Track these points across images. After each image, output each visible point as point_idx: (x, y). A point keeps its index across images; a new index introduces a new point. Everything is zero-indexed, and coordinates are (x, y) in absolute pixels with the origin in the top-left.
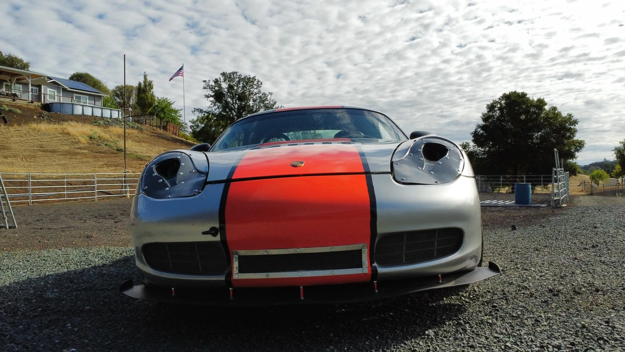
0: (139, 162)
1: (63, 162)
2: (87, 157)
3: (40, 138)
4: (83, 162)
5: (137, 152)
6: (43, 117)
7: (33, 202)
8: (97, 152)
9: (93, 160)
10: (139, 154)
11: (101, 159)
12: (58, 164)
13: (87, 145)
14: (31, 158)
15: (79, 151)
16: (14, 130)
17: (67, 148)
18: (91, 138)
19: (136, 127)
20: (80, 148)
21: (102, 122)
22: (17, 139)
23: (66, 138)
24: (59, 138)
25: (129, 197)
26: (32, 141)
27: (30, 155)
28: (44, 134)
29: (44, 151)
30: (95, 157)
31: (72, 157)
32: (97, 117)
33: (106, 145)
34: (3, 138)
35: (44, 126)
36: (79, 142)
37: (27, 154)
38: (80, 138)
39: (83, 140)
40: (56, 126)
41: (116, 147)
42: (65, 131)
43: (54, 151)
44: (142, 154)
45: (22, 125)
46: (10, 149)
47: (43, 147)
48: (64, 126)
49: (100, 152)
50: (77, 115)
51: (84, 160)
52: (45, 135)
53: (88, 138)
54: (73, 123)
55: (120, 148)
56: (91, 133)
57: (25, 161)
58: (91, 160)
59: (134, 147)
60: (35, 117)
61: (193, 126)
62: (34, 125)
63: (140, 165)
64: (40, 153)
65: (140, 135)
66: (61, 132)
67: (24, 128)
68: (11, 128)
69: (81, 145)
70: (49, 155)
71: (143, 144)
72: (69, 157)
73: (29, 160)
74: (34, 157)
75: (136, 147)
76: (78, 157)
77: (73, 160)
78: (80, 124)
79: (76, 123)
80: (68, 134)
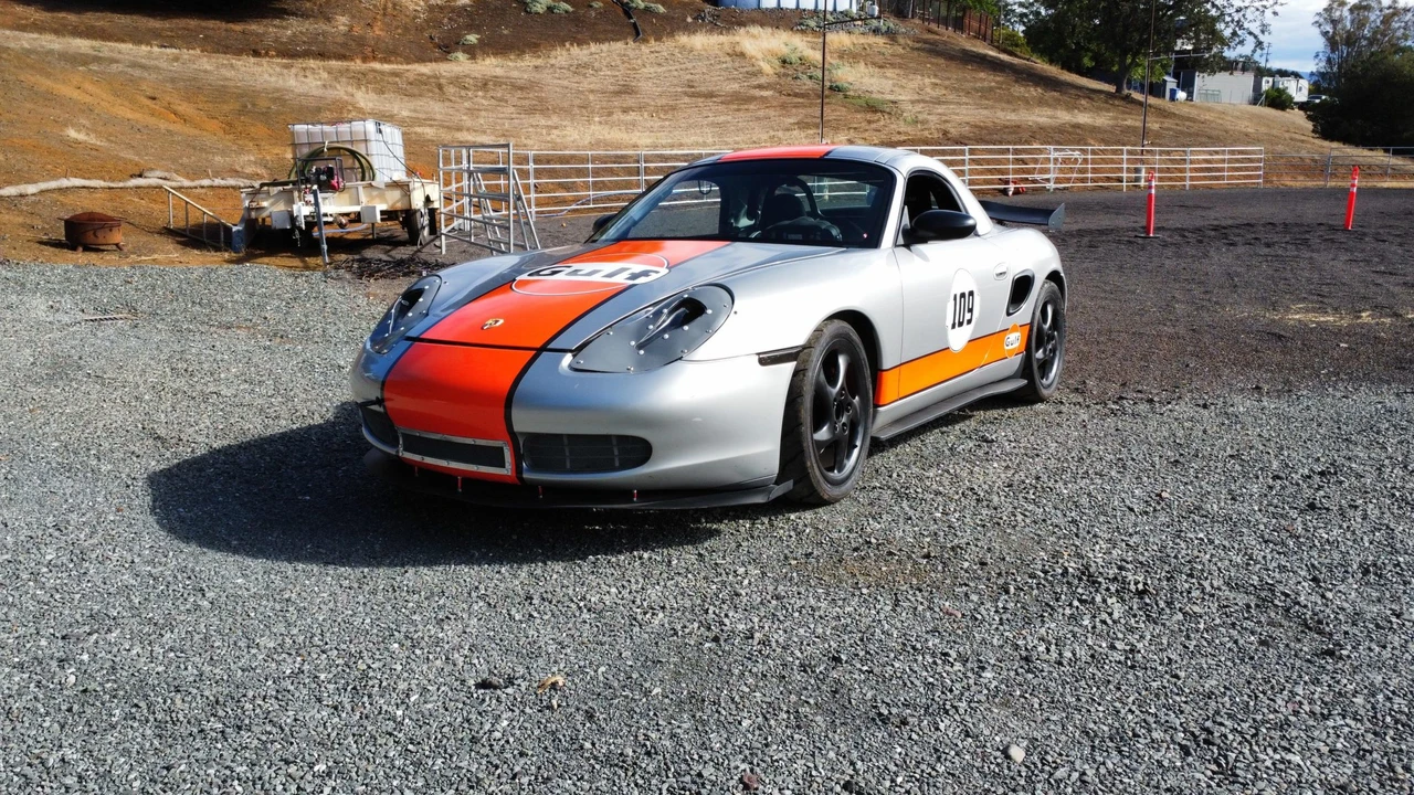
0: (869, 116)
1: (722, 119)
2: (767, 107)
3: (690, 65)
4: (758, 119)
5: (871, 92)
6: (703, 19)
8: (789, 95)
9: (777, 113)
10: (874, 96)
11: (794, 110)
12: (713, 124)
13: (774, 79)
14: (666, 112)
15: (757, 93)
16: (648, 51)
17: (735, 86)
18: (784, 62)
19: (884, 29)
20: (760, 87)
21: (812, 23)
22: (652, 70)
23: (737, 64)
24: (724, 65)
25: (827, 197)
26: (676, 73)
27: (667, 105)
28: (699, 58)
29: (693, 95)
30: (783, 106)
31: (742, 107)
32: (804, 10)
33: (811, 77)
34: (629, 69)
35: (701, 41)
36: (759, 73)
37: (664, 101)
38: (762, 64)
39: (766, 68)
40: (722, 39)
41: (831, 81)
42: (738, 49)
43: (710, 95)
44: (879, 96)
45: (664, 39)
46: (636, 93)
47: (693, 87)
48: (737, 38)
49: (796, 95)
50: (767, 9)
51: (761, 113)
52: (700, 60)
53: (777, 63)
54: (755, 30)
55: (838, 83)
56: (785, 51)
57: (656, 119)
58: (773, 113)
59: (866, 80)
60: (689, 20)
61: (1025, 15)
62: (683, 39)
63: (869, 122)
64: (687, 100)
65: (889, 50)
66: (730, 51)
67: (666, 46)
68: (643, 47)
69: (763, 80)
70: (700, 104)
71: (890, 73)
72: (736, 107)
73: (662, 116)
74: (673, 108)
75: (873, 80)
76: (752, 107)
77: (741, 114)
78: (769, 30)
79: (760, 28)
80: (742, 55)
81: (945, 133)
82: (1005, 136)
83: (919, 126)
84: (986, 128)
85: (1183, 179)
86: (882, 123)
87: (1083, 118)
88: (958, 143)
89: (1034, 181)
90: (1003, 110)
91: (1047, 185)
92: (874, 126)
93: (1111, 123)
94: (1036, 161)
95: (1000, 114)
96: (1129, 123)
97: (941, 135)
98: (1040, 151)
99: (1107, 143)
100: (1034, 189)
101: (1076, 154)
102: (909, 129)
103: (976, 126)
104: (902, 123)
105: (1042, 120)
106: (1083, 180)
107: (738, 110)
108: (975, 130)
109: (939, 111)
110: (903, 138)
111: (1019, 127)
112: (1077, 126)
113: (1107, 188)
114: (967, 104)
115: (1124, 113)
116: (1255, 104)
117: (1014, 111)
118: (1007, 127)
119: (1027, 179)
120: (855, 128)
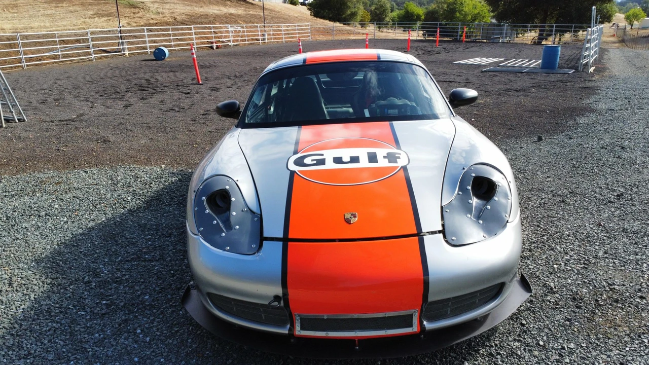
0: (133, 10)
1: (49, 12)
2: (74, 5)
4: (71, 12)
7: (27, 66)
9: (81, 9)
11: (90, 7)
12: (43, 15)
14: (12, 8)
25: (127, 54)
27: (11, 4)
30: (83, 5)
31: (58, 5)
51: (71, 8)
57: (7, 12)
58: (79, 9)
63: (134, 13)
72: (54, 5)
73: (11, 10)
74: (16, 6)
76: (64, 5)
77: (59, 9)
81: (175, 19)
82: (203, 20)
83: (161, 15)
84: (193, 16)
85: (282, 38)
86: (141, 14)
87: (232, 11)
88: (183, 24)
89: (223, 42)
90: (196, 6)
91: (230, 44)
92: (137, 15)
93: (244, 12)
94: (221, 32)
95: (196, 9)
96: (251, 12)
97: (173, 20)
98: (221, 28)
99: (247, 23)
100: (224, 46)
101: (239, 28)
102: (156, 17)
103: (188, 15)
104: (151, 13)
105: (216, 12)
106: (242, 41)
107: (57, 7)
108: (189, 17)
109: (167, 7)
110: (155, 22)
111: (207, 15)
112: (231, 14)
113: (253, 44)
114: (179, 4)
115: (246, 8)
116: (285, 3)
117: (201, 7)
118: (202, 15)
119: (219, 41)
120: (128, 17)
